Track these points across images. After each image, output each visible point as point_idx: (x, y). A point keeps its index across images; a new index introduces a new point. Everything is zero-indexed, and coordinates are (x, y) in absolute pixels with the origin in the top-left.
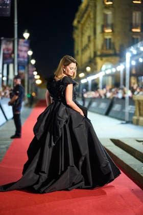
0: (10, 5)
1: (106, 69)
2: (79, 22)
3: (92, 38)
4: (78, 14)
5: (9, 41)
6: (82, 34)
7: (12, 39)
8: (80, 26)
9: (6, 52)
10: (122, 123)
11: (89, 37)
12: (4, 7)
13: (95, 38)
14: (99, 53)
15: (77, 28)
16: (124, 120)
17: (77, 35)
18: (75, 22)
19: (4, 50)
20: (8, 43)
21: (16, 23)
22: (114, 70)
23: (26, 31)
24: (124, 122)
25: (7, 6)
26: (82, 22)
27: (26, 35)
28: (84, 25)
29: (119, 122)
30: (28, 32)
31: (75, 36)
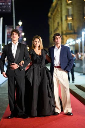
0: (11, 6)
1: (69, 42)
2: (52, 14)
3: (60, 23)
4: (51, 10)
5: (11, 28)
6: (54, 21)
7: (12, 26)
8: (52, 17)
9: (9, 34)
10: (81, 75)
11: (58, 23)
12: (8, 7)
13: (62, 23)
14: (64, 33)
15: (50, 18)
16: (82, 73)
17: (50, 22)
18: (49, 14)
19: (7, 33)
20: (10, 29)
21: (14, 16)
22: (74, 43)
23: (20, 21)
24: (82, 74)
25: (9, 6)
26: (54, 14)
27: (20, 23)
28: (54, 16)
29: (79, 74)
30: (21, 21)
31: (50, 23)
